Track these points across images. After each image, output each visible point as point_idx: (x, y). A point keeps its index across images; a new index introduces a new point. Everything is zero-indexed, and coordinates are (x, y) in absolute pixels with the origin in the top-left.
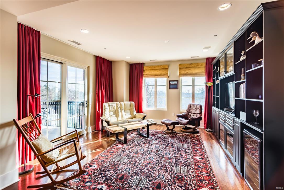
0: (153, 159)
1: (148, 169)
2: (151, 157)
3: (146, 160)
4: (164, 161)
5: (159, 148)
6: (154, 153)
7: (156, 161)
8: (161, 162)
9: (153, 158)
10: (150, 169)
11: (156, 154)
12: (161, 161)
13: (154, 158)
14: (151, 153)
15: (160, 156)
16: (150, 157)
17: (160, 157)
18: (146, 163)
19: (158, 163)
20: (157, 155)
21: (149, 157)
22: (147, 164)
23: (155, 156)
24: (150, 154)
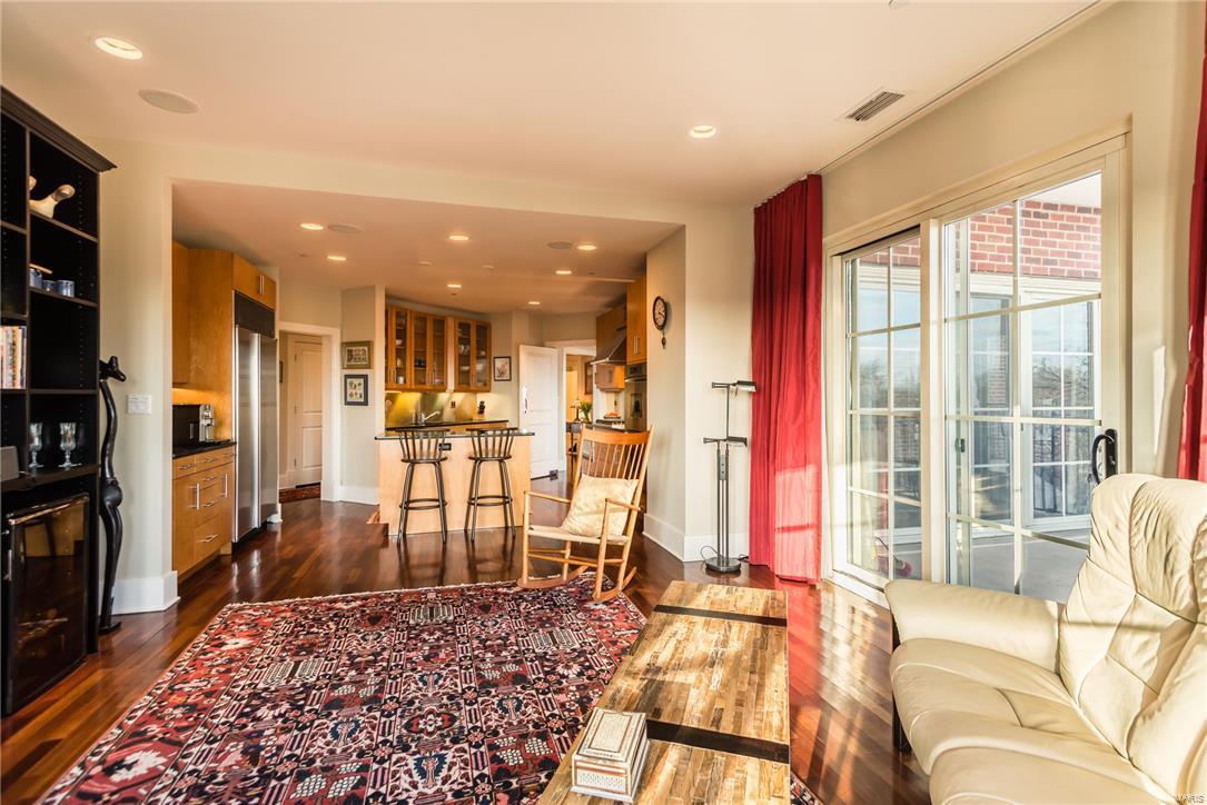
0: (421, 679)
1: (425, 641)
2: (436, 682)
3: (448, 665)
4: (366, 686)
5: (411, 762)
6: (428, 707)
7: (404, 675)
8: (378, 674)
9: (425, 683)
10: (415, 645)
11: (417, 704)
12: (378, 679)
13: (421, 685)
14: (445, 701)
15: (391, 699)
16: (441, 682)
17: (388, 696)
18: (442, 655)
19: (391, 669)
20: (411, 703)
21: (448, 682)
22: (437, 655)
23: (418, 694)
24: (451, 697)
